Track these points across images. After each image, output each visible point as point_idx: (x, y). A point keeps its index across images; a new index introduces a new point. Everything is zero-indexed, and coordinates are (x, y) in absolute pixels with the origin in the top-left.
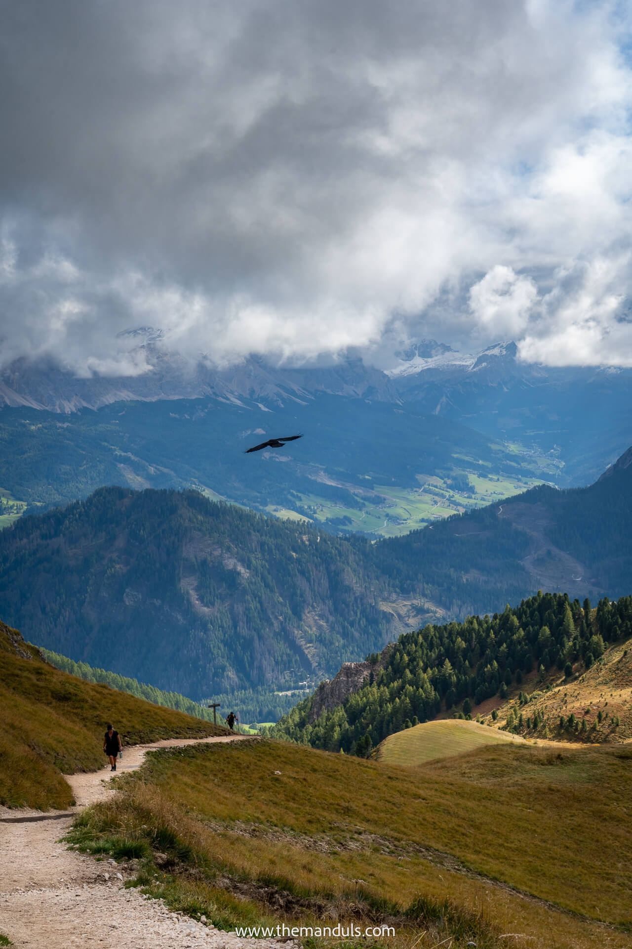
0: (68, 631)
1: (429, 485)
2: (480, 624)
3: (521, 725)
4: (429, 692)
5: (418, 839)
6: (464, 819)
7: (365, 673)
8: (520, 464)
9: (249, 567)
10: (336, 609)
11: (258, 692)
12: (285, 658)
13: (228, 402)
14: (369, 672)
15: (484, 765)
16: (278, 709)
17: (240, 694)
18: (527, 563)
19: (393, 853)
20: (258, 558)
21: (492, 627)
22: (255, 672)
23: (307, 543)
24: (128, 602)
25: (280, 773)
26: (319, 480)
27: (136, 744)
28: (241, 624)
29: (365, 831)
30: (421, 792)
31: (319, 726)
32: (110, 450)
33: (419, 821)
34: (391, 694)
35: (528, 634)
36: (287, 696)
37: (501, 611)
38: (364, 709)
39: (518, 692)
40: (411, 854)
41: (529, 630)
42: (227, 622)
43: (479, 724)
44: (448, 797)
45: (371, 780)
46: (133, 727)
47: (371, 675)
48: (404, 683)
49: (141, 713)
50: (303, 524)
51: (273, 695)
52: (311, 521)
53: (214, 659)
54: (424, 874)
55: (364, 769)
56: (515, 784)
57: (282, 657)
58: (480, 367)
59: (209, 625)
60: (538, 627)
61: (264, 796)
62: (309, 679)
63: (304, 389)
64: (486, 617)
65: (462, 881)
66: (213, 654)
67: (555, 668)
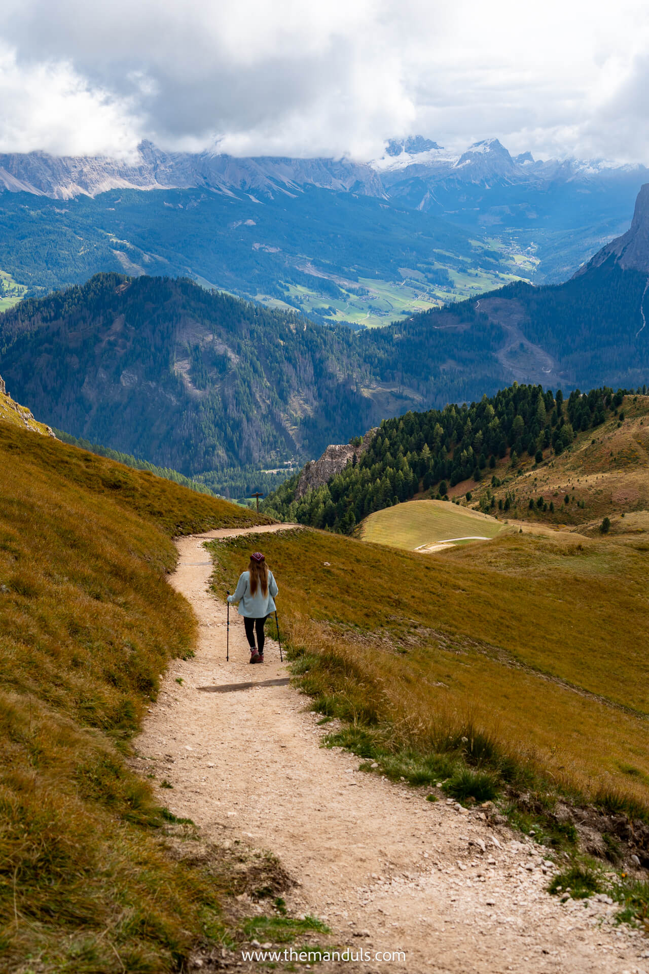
0: (68, 409)
1: (411, 279)
2: (458, 412)
3: (493, 505)
4: (406, 473)
5: (469, 633)
6: (504, 611)
7: (349, 455)
8: (498, 260)
9: (239, 353)
10: (320, 395)
11: (245, 470)
12: (271, 439)
13: (220, 193)
14: (353, 454)
15: (507, 555)
16: (265, 485)
17: (230, 471)
18: (501, 355)
19: (451, 647)
20: (247, 345)
21: (469, 415)
22: (243, 452)
23: (294, 331)
24: (125, 382)
25: (329, 565)
26: (306, 272)
27: (189, 534)
28: (231, 406)
29: (420, 625)
30: (460, 583)
31: (305, 503)
32: (106, 237)
33: (465, 613)
34: (373, 475)
35: (502, 423)
36: (272, 474)
37: (479, 400)
38: (346, 489)
39: (491, 476)
40: (467, 649)
41: (504, 419)
42: (218, 404)
43: (454, 505)
44: (484, 588)
45: (411, 570)
46: (185, 517)
47: (354, 457)
48: (385, 465)
49: (189, 502)
50: (291, 314)
51: (260, 473)
52: (298, 310)
53: (205, 438)
54: (485, 670)
55: (401, 559)
56: (542, 574)
57: (268, 438)
58: (464, 164)
59: (201, 407)
60: (512, 416)
61: (320, 589)
62: (293, 459)
63: (294, 182)
64: (464, 405)
65: (521, 677)
66: (204, 434)
67: (526, 453)
